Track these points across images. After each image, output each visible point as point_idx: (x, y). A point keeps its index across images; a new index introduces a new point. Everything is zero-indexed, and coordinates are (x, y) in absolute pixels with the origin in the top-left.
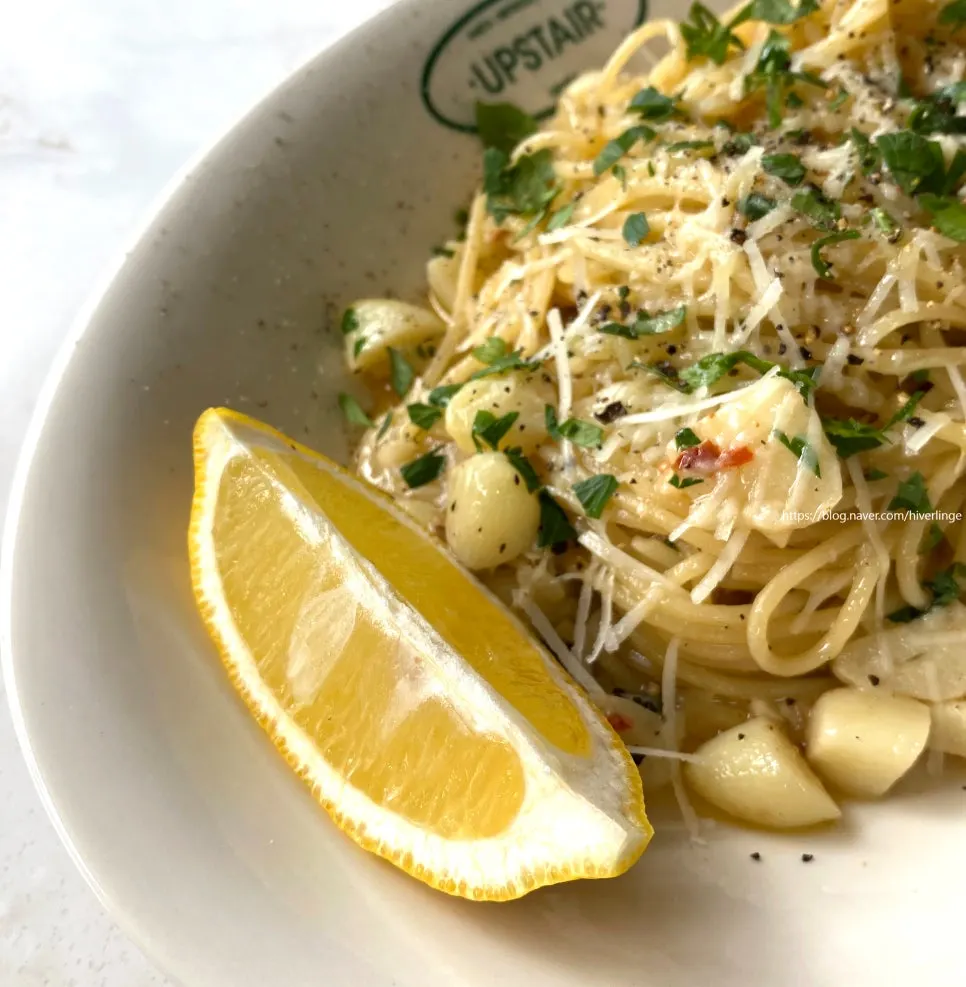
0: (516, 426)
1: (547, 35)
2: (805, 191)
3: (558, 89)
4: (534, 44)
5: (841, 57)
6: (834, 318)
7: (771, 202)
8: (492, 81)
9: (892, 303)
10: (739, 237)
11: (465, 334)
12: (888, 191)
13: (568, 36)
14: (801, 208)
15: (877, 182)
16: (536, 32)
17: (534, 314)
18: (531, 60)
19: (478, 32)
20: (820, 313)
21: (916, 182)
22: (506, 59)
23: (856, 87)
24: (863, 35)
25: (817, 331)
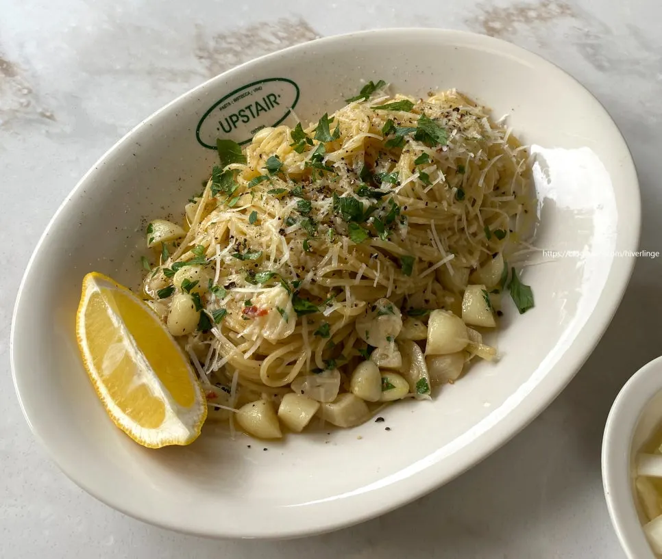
0: (197, 285)
1: (254, 109)
2: (307, 219)
3: (254, 132)
4: (248, 113)
5: (343, 159)
6: (310, 264)
7: (295, 221)
8: (227, 128)
9: (329, 262)
10: (282, 232)
11: (193, 238)
12: (338, 220)
13: (263, 109)
14: (304, 226)
15: (336, 216)
16: (249, 107)
17: (216, 238)
18: (245, 119)
19: (224, 107)
20: (306, 262)
21: (350, 217)
22: (234, 119)
23: (343, 173)
24: (352, 151)
25: (303, 268)
